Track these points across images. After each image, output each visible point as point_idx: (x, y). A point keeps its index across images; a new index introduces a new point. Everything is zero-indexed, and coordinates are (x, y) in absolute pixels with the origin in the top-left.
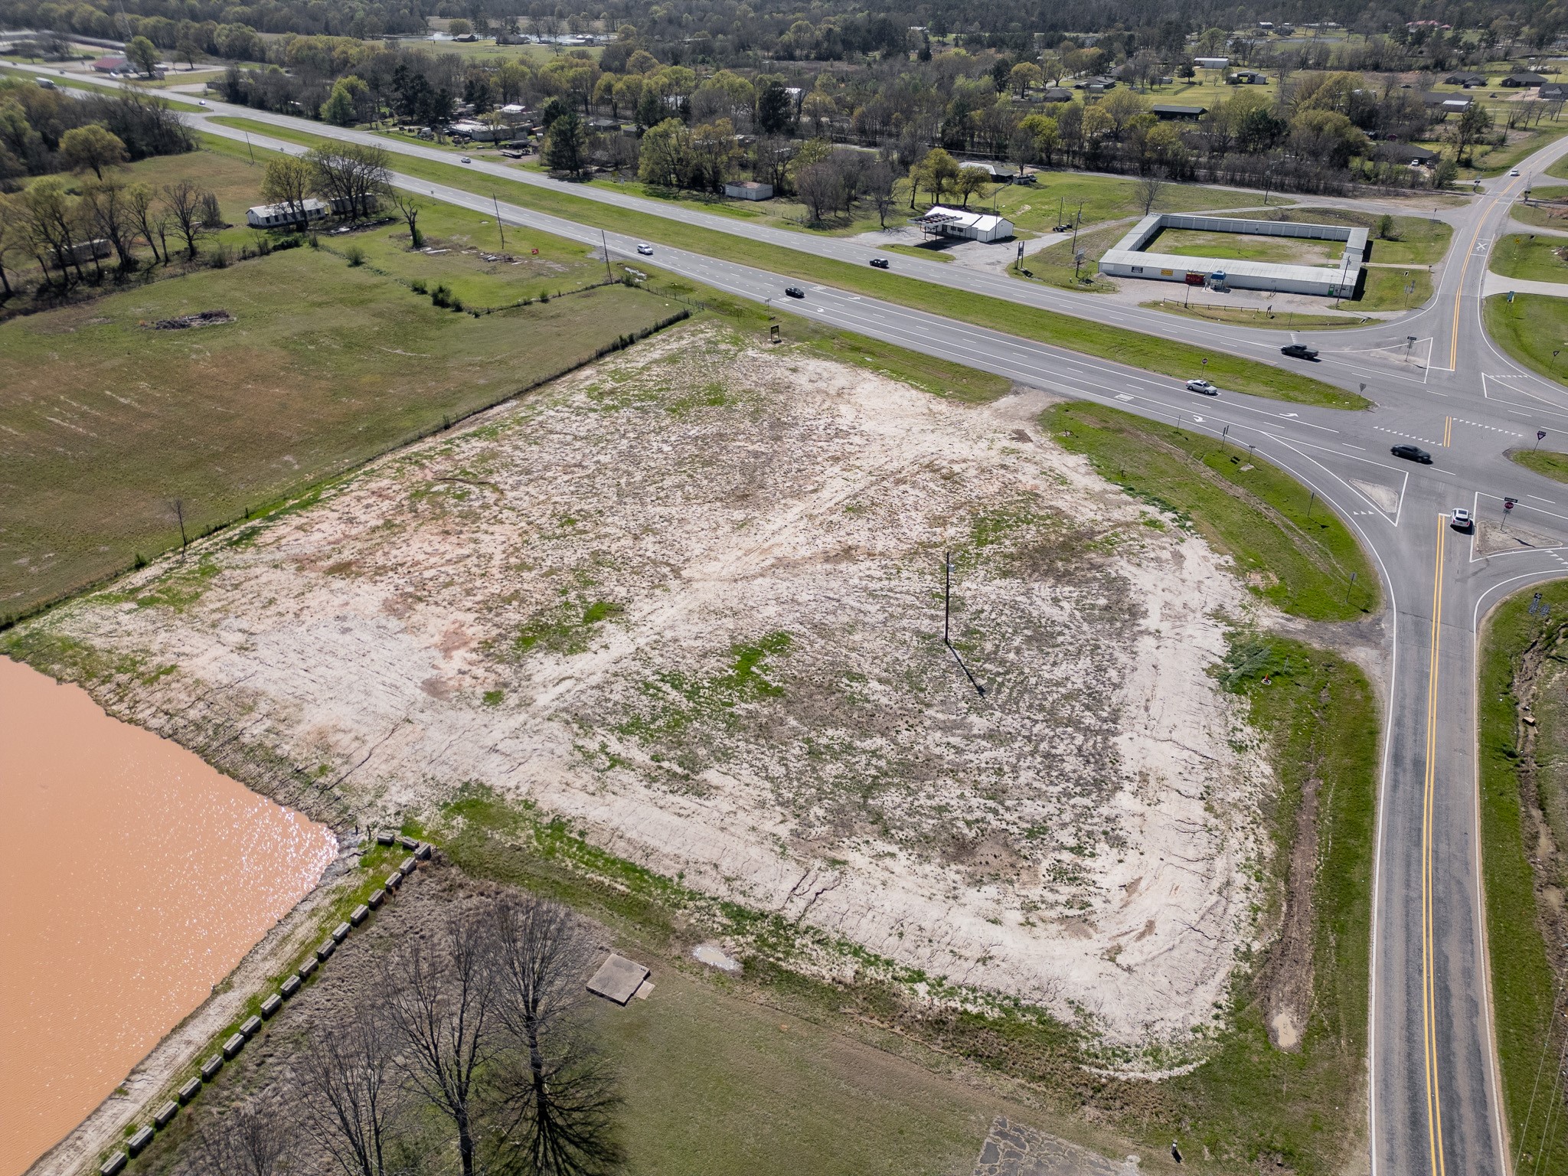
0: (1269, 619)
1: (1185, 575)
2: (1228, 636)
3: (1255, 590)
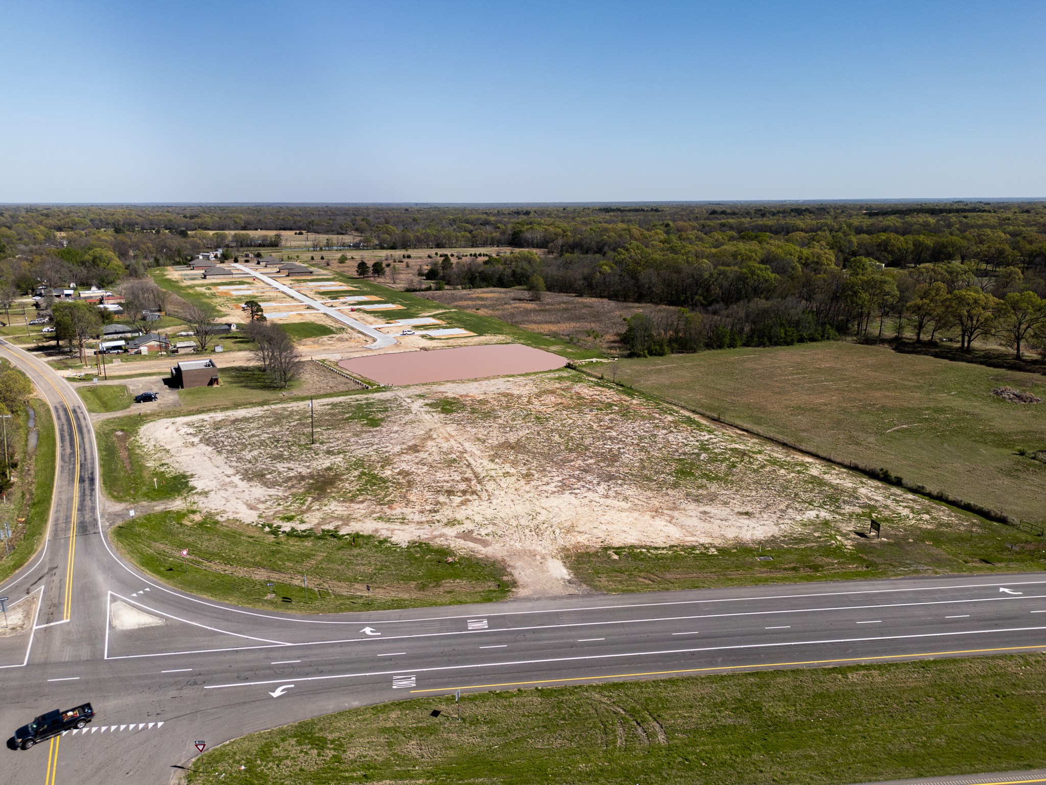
0: (177, 504)
1: (238, 501)
2: (193, 488)
3: (194, 512)
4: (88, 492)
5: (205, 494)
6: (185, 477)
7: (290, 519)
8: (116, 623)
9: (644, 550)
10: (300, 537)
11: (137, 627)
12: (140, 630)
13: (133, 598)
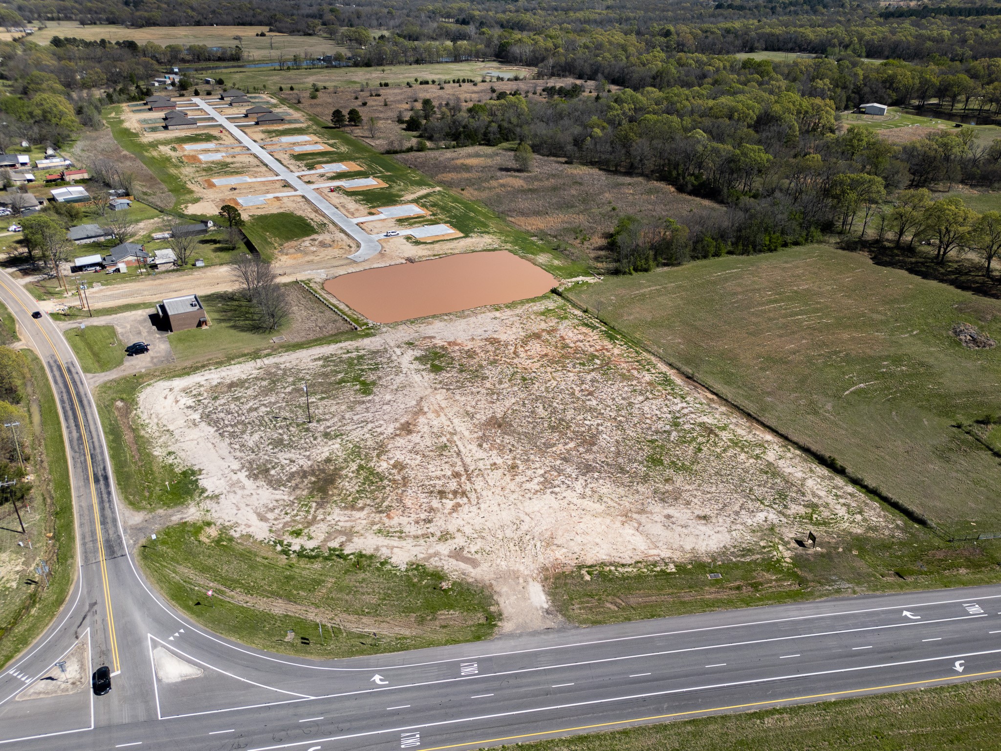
0: (192, 513)
1: (248, 509)
2: (204, 490)
3: (209, 524)
4: (105, 496)
5: (216, 497)
6: (193, 473)
7: (297, 534)
8: (161, 674)
9: (613, 568)
10: (310, 557)
11: (180, 680)
12: (183, 682)
13: (170, 642)
